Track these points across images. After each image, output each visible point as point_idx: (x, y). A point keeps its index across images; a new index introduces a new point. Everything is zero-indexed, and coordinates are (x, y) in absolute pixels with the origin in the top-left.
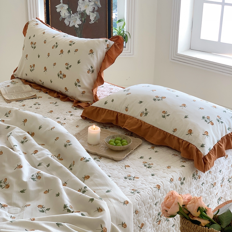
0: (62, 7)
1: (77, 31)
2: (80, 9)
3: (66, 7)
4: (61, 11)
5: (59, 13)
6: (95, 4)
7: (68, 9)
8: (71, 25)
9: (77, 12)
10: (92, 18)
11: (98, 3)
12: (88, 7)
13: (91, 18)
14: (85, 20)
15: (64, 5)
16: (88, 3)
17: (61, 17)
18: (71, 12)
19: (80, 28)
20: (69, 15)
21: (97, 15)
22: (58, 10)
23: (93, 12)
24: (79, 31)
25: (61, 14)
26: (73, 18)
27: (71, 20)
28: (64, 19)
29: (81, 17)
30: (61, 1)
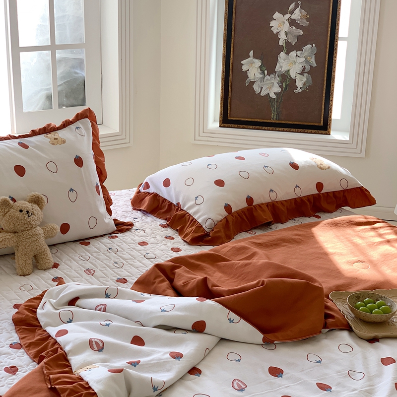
0: (252, 63)
1: (272, 104)
2: (281, 67)
3: (258, 63)
4: (248, 70)
5: (246, 72)
6: (307, 61)
7: (260, 67)
8: (263, 94)
9: (275, 72)
10: (299, 84)
11: (311, 60)
12: (294, 66)
13: (297, 84)
14: (286, 86)
15: (256, 60)
16: (295, 60)
17: (249, 79)
18: (266, 72)
19: (277, 98)
20: (261, 76)
21: (307, 79)
22: (244, 68)
23: (302, 74)
24: (276, 103)
25: (249, 75)
26: (268, 82)
27: (264, 84)
28: (253, 83)
29: (282, 82)
30: (251, 53)
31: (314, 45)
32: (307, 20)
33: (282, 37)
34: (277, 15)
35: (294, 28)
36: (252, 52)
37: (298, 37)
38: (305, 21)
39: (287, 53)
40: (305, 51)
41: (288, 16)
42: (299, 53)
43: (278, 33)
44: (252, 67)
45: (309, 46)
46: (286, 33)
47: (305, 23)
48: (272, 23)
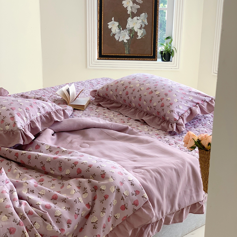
0: (114, 24)
1: (125, 46)
2: (129, 26)
3: (117, 24)
4: (112, 28)
5: (110, 29)
6: (143, 22)
7: (118, 26)
8: (120, 40)
11: (145, 21)
12: (136, 25)
13: (138, 34)
14: (132, 35)
15: (115, 22)
16: (137, 21)
17: (112, 32)
18: (121, 28)
19: (128, 42)
20: (119, 31)
21: (143, 31)
22: (109, 27)
23: (140, 29)
24: (127, 45)
25: (112, 30)
26: (122, 34)
27: (121, 35)
28: (114, 35)
29: (130, 34)
31: (146, 13)
33: (129, 10)
35: (135, 4)
36: (113, 18)
37: (138, 9)
39: (132, 18)
40: (142, 16)
42: (138, 18)
43: (127, 8)
44: (113, 26)
45: (144, 14)
46: (131, 7)
47: (141, 2)
48: (123, 2)
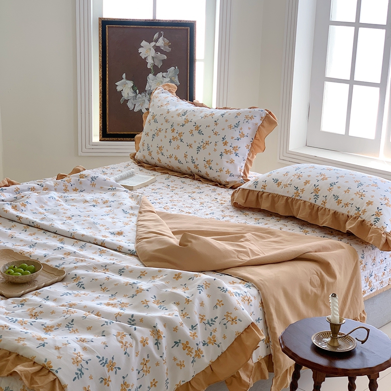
0: (125, 84)
2: (150, 86)
3: (130, 84)
4: (122, 90)
5: (120, 92)
6: (171, 81)
7: (133, 87)
8: (136, 110)
11: (175, 79)
15: (128, 82)
16: (162, 80)
17: (123, 98)
18: (137, 91)
20: (134, 95)
22: (119, 89)
25: (123, 95)
26: (140, 100)
27: (137, 102)
28: (127, 101)
30: (124, 76)
31: (177, 67)
32: (170, 46)
33: (150, 61)
34: (144, 43)
35: (159, 53)
36: (124, 74)
37: (163, 61)
38: (168, 48)
39: (155, 75)
40: (169, 72)
41: (153, 44)
42: (164, 74)
43: (146, 58)
44: (125, 87)
45: (173, 68)
46: (153, 57)
47: (168, 50)
48: (140, 50)
